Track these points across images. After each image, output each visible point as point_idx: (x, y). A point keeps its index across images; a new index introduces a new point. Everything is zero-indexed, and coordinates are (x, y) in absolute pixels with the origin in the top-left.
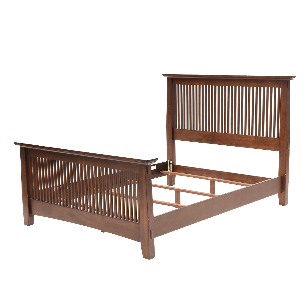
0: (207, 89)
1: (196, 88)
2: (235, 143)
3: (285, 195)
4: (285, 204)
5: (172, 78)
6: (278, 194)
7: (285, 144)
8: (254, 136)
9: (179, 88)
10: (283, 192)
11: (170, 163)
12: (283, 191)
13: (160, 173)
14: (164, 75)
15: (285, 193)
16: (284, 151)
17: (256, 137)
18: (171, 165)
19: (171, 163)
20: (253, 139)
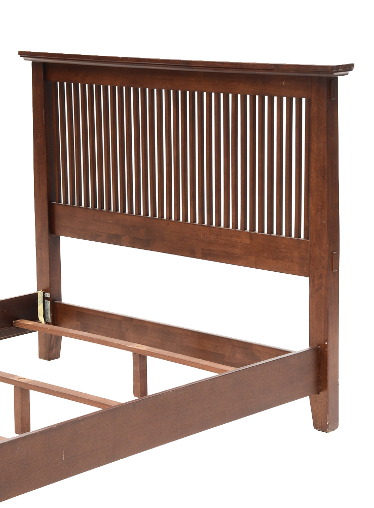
0: (129, 95)
1: (105, 91)
2: (202, 249)
3: (327, 403)
4: (328, 426)
5: (45, 64)
6: (308, 398)
7: (324, 258)
8: (247, 232)
9: (64, 92)
10: (322, 393)
11: (44, 298)
12: (322, 390)
13: (12, 325)
14: (23, 54)
15: (327, 397)
16: (321, 277)
17: (252, 235)
18: (48, 303)
19: (47, 299)
20: (246, 241)
